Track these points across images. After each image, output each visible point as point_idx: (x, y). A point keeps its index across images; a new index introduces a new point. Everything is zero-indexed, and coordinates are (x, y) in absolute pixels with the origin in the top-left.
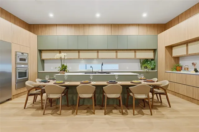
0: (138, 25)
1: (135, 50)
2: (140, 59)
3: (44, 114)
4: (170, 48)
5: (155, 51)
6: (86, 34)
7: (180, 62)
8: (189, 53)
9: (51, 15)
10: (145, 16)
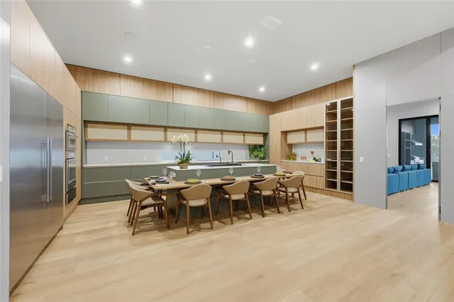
0: (247, 99)
1: (244, 133)
2: (249, 145)
3: (188, 233)
4: (285, 133)
5: (265, 135)
6: (176, 101)
7: (293, 151)
8: (308, 141)
9: (128, 59)
10: (262, 91)
